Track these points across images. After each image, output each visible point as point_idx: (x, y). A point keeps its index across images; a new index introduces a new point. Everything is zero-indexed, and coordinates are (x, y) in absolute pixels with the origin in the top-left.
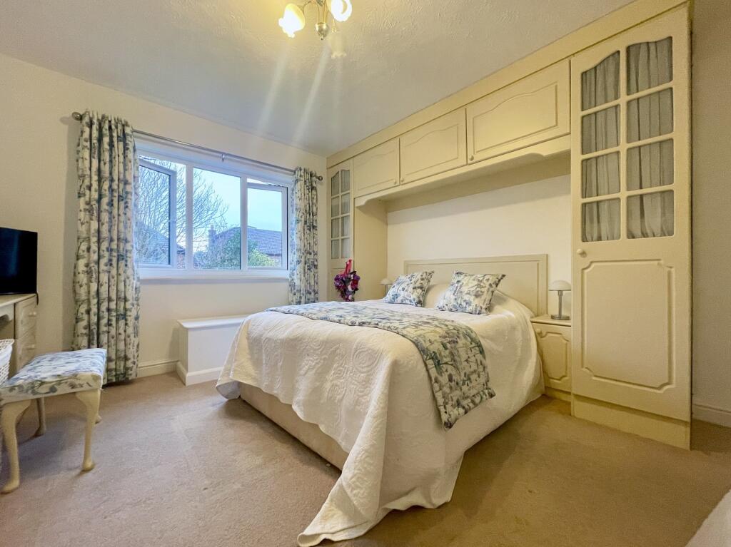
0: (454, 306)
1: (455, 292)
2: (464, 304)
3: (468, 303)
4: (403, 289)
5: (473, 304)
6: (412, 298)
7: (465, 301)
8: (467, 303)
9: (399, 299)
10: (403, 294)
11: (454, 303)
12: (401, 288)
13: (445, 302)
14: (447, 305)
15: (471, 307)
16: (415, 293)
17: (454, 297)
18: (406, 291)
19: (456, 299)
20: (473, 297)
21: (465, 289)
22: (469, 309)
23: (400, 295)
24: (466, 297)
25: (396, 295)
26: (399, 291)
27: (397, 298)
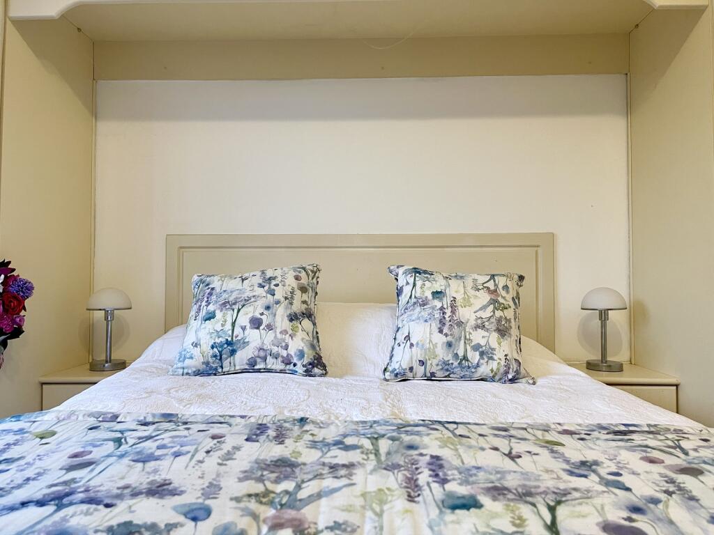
0: (446, 365)
1: (442, 322)
2: (474, 357)
3: (486, 353)
4: (256, 323)
5: (499, 355)
6: (292, 350)
7: (477, 347)
8: (482, 354)
9: (242, 357)
10: (255, 338)
11: (442, 354)
12: (244, 320)
13: (418, 354)
14: (422, 363)
15: (494, 365)
16: (300, 335)
17: (445, 339)
18: (270, 327)
19: (449, 345)
20: (495, 335)
21: (467, 314)
22: (484, 370)
23: (246, 344)
24: (478, 337)
25: (229, 343)
26: (238, 330)
27: (233, 352)
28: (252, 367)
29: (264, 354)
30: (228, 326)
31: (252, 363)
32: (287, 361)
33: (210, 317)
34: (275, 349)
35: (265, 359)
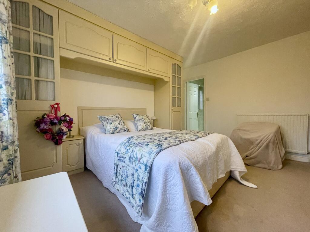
6: (125, 128)
23: (119, 128)
25: (116, 128)
26: (117, 126)
27: (117, 129)
28: (119, 132)
29: (121, 129)
30: (115, 125)
31: (119, 131)
32: (124, 130)
33: (111, 124)
34: (123, 128)
35: (121, 130)
